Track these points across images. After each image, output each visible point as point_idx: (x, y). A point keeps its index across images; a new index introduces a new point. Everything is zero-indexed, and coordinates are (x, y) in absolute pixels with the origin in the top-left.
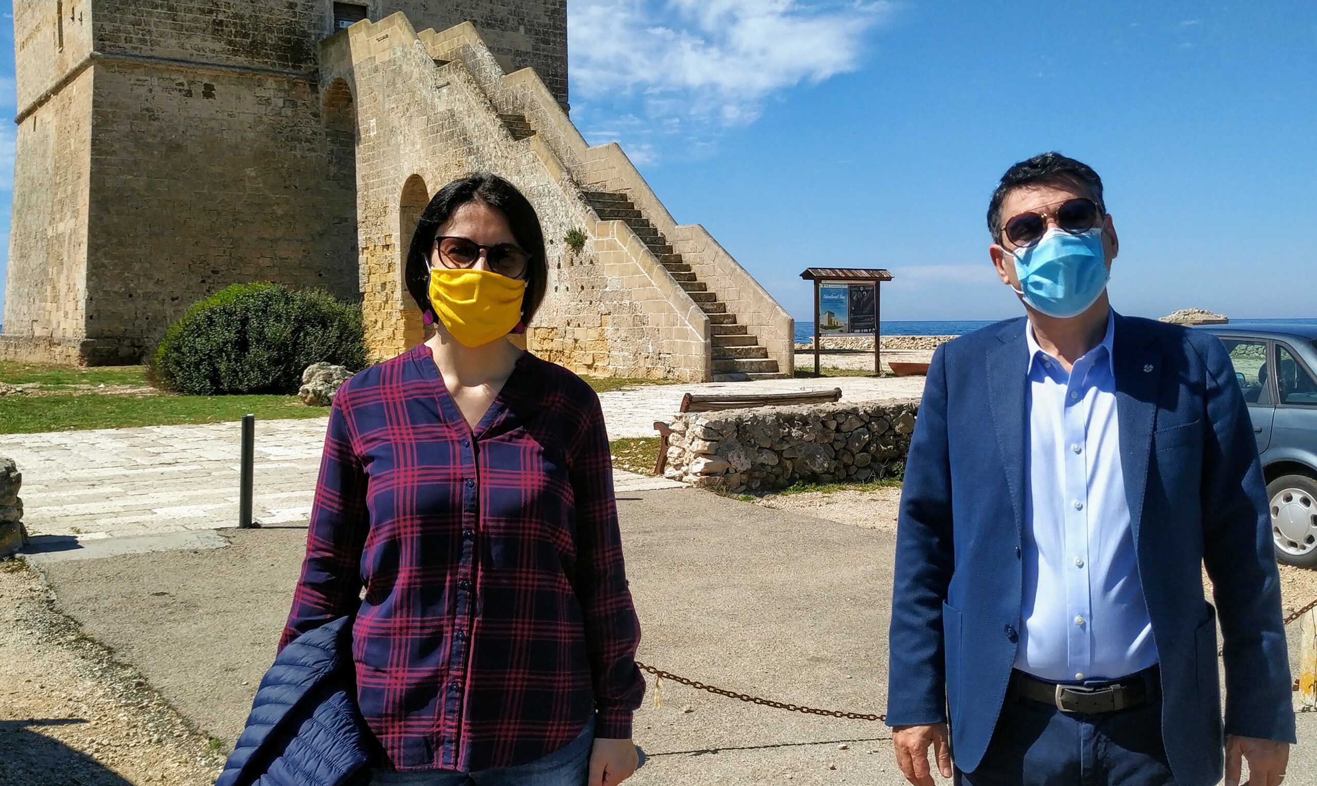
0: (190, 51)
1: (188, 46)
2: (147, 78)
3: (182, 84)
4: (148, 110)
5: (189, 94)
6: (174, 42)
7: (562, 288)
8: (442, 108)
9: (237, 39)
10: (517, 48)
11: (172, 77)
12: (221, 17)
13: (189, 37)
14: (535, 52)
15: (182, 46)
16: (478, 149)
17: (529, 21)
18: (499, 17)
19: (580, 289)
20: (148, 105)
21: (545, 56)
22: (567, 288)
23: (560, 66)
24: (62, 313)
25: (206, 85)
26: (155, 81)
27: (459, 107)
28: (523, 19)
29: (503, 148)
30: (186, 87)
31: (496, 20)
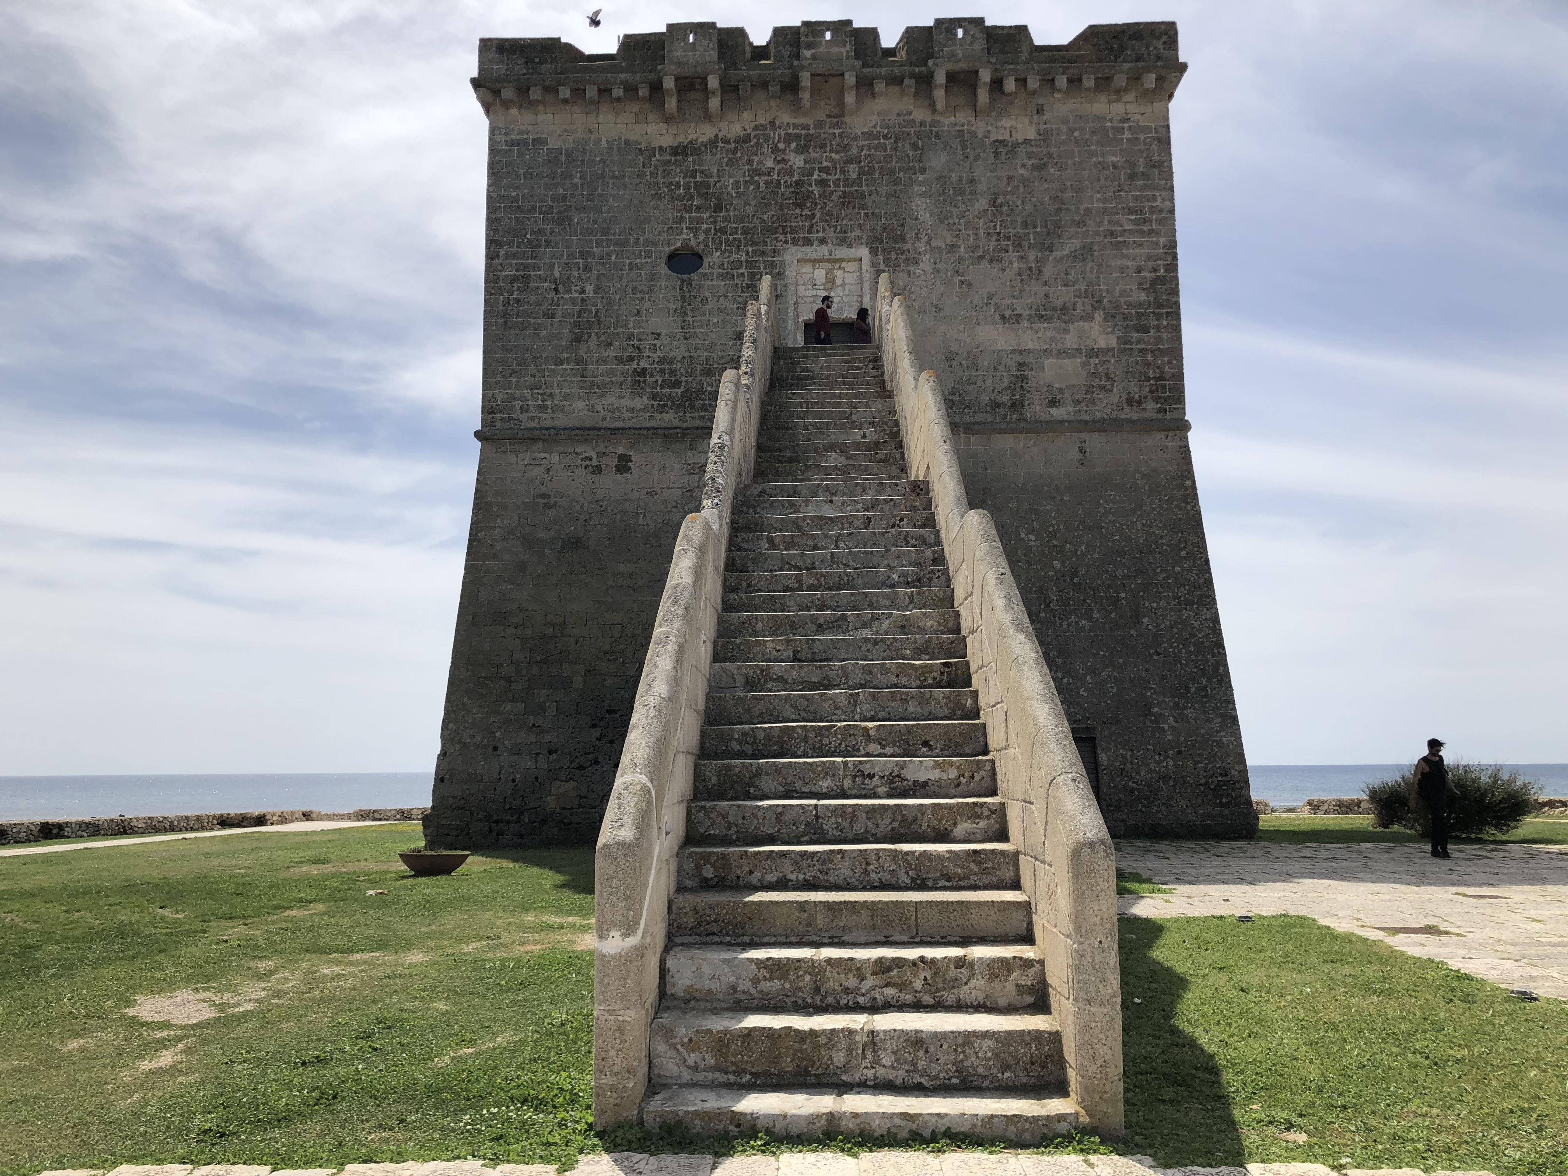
0: (602, 413)
1: (599, 408)
2: (545, 455)
3: (590, 458)
4: (543, 496)
5: (598, 470)
6: (581, 405)
9: (664, 391)
10: (1091, 344)
11: (577, 450)
12: (643, 365)
13: (602, 396)
14: (1122, 346)
15: (592, 408)
17: (1110, 302)
18: (1059, 304)
20: (543, 489)
21: (1141, 350)
23: (1169, 362)
25: (621, 457)
26: (555, 458)
28: (1100, 301)
30: (594, 462)
31: (1054, 309)
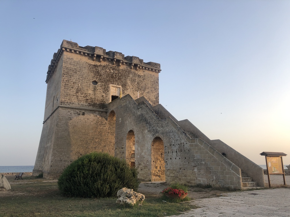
1: (80, 104)
2: (70, 111)
3: (78, 112)
4: (70, 118)
5: (79, 114)
7: (178, 158)
8: (139, 113)
9: (91, 103)
11: (76, 111)
13: (80, 102)
16: (149, 122)
19: (184, 158)
22: (180, 158)
24: (45, 165)
25: (83, 113)
26: (72, 111)
27: (144, 113)
29: (157, 121)
